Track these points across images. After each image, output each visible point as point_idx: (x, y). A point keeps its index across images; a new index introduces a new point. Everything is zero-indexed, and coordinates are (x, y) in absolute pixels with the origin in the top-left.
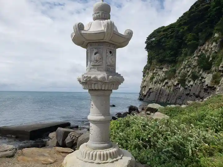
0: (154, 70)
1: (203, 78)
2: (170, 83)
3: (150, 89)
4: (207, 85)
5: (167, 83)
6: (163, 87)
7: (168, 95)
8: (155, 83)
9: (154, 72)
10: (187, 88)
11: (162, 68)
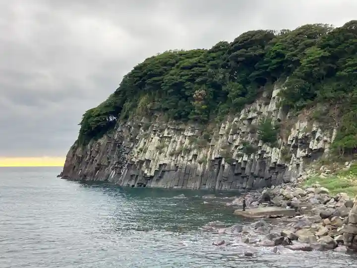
0: (162, 131)
1: (264, 152)
2: (200, 157)
3: (160, 165)
4: (275, 163)
5: (195, 156)
6: (189, 163)
7: (202, 176)
8: (172, 155)
9: (166, 135)
10: (235, 165)
11: (183, 130)
